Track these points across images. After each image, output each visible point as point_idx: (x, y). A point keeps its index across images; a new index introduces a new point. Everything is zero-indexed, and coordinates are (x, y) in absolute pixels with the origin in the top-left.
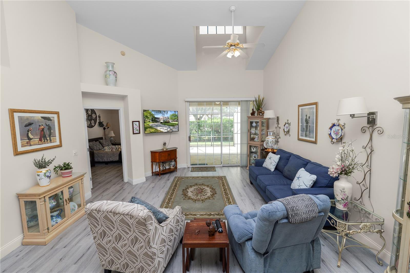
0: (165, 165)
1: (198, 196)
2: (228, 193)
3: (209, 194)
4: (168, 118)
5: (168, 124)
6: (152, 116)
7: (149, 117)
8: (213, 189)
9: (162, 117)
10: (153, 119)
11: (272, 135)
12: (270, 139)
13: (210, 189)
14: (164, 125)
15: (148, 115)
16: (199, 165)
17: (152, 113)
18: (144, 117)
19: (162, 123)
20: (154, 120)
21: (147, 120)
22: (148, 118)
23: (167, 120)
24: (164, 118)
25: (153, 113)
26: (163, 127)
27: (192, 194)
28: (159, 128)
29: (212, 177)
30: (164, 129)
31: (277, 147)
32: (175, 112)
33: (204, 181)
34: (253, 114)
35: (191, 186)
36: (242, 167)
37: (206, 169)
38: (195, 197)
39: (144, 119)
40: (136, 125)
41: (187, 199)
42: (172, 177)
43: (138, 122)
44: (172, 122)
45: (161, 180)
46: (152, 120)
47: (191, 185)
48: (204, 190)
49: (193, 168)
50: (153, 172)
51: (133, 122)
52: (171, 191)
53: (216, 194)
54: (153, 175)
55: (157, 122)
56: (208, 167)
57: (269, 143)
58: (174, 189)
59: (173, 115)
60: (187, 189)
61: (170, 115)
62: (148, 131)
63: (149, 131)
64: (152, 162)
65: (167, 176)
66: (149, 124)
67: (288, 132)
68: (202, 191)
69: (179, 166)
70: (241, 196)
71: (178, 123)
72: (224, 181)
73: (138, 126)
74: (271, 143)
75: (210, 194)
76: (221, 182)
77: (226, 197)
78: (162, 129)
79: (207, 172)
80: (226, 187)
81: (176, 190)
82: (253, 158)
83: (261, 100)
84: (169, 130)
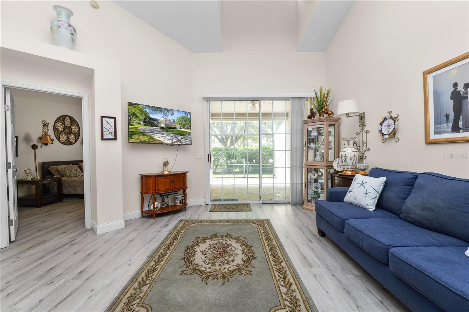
0: (166, 200)
1: (215, 263)
2: (279, 257)
3: (239, 259)
4: (174, 122)
5: (174, 131)
6: (145, 115)
7: (139, 115)
8: (248, 248)
9: (162, 119)
10: (147, 120)
11: (353, 146)
12: (348, 151)
13: (241, 246)
14: (166, 131)
15: (138, 112)
16: (224, 200)
17: (145, 110)
18: (130, 114)
19: (162, 128)
20: (149, 121)
21: (134, 121)
22: (137, 117)
23: (171, 125)
24: (166, 121)
25: (147, 110)
26: (164, 134)
27: (203, 257)
28: (156, 136)
29: (245, 222)
30: (166, 139)
31: (366, 165)
32: (186, 113)
33: (231, 229)
34: (312, 115)
35: (205, 240)
36: (295, 204)
37: (234, 207)
38: (209, 266)
39: (129, 118)
40: (108, 123)
41: (190, 271)
42: (174, 221)
43: (113, 120)
44: (181, 128)
45: (153, 226)
46: (145, 122)
47: (205, 236)
48: (230, 248)
49: (214, 206)
50: (142, 211)
51: (102, 117)
52: (161, 251)
53: (254, 258)
54: (142, 217)
55: (153, 125)
56: (238, 204)
57: (348, 159)
58: (169, 244)
59: (182, 119)
60: (194, 246)
61: (177, 117)
62: (136, 138)
63: (138, 139)
64: (142, 193)
65: (166, 219)
66: (138, 128)
67: (393, 134)
68: (225, 252)
69: (190, 202)
70: (310, 266)
71: (190, 131)
72: (268, 229)
73: (113, 125)
74: (351, 160)
75: (242, 259)
76: (262, 231)
77: (277, 267)
78: (163, 138)
79: (236, 212)
80: (274, 243)
81: (173, 247)
82: (314, 189)
83: (324, 94)
84: (174, 140)
